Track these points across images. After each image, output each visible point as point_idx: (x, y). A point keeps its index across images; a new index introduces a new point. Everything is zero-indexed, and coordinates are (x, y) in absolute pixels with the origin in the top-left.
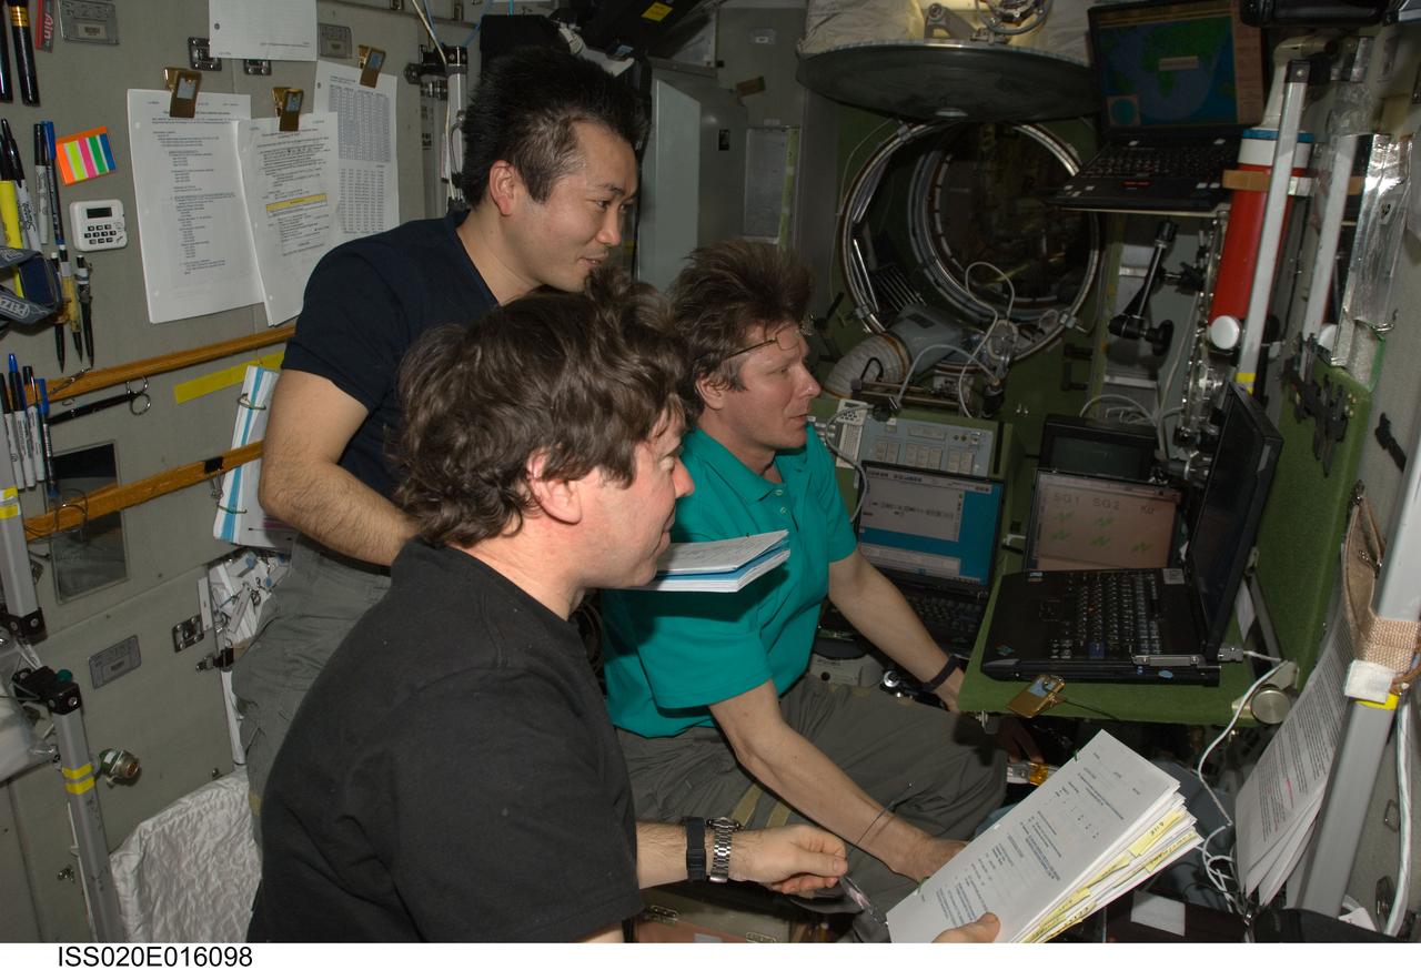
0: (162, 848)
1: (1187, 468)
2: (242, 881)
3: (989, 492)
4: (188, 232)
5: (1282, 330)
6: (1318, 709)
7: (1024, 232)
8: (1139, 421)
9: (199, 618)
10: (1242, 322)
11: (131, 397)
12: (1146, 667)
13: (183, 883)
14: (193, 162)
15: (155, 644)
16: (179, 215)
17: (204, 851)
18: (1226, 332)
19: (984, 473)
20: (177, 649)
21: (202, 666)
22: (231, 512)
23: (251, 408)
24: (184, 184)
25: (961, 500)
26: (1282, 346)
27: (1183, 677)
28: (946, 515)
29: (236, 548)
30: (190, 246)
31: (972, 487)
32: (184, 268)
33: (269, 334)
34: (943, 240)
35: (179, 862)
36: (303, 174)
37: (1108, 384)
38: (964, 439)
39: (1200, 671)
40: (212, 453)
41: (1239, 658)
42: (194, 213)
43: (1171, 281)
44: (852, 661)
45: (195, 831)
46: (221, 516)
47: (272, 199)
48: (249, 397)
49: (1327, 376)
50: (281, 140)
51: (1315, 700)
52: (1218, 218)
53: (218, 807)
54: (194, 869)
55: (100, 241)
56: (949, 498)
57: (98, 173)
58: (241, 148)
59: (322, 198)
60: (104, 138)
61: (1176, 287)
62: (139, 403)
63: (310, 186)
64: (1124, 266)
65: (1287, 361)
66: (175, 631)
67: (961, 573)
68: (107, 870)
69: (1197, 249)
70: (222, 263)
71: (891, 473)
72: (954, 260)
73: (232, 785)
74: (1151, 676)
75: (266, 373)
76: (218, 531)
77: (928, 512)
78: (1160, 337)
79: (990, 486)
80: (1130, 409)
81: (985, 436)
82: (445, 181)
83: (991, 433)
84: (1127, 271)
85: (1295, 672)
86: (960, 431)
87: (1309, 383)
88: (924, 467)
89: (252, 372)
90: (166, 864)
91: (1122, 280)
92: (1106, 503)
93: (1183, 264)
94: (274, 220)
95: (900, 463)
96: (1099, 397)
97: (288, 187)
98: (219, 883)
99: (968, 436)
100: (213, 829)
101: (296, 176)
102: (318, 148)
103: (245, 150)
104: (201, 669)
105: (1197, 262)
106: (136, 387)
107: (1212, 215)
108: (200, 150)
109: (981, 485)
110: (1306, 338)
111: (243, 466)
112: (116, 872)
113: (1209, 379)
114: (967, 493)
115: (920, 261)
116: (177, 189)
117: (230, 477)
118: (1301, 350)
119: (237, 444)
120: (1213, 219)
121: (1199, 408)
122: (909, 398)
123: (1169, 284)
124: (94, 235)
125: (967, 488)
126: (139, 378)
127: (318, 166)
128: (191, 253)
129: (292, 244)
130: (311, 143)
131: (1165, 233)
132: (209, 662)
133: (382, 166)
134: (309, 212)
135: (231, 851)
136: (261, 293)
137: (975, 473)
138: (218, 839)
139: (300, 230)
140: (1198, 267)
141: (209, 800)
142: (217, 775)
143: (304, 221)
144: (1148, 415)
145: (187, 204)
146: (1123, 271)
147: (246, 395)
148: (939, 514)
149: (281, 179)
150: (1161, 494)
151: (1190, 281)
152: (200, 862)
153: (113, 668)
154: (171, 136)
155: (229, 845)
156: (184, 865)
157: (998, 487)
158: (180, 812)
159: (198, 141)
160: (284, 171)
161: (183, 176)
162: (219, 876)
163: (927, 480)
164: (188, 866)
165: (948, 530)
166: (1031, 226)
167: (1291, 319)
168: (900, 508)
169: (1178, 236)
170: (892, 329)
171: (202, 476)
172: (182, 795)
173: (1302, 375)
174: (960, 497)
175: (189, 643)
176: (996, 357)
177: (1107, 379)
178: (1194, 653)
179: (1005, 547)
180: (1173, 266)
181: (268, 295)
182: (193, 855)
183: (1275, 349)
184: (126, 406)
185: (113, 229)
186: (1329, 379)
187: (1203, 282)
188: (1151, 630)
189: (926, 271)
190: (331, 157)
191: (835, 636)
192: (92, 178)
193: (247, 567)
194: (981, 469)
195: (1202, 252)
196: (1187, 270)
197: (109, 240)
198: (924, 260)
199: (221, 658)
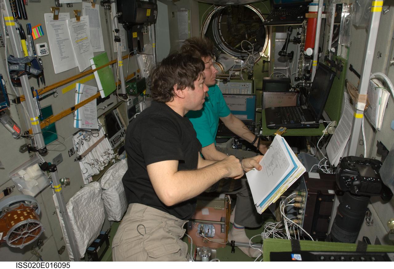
0: (75, 205)
1: (304, 84)
2: (92, 212)
3: (253, 98)
4: (60, 50)
5: (322, 50)
6: (342, 127)
7: (241, 33)
8: (284, 77)
9: (73, 148)
10: (313, 49)
11: (54, 93)
12: (304, 125)
13: (80, 213)
14: (60, 31)
15: (65, 155)
16: (58, 45)
17: (83, 205)
18: (309, 52)
19: (250, 94)
20: (70, 156)
21: (75, 160)
22: (78, 120)
23: (79, 93)
24: (58, 37)
25: (246, 101)
26: (322, 54)
27: (312, 126)
28: (243, 105)
29: (80, 129)
30: (61, 53)
31: (248, 97)
32: (61, 59)
33: (80, 74)
34: (222, 37)
35: (79, 208)
36: (82, 32)
37: (275, 69)
38: (244, 86)
39: (315, 125)
40: (72, 106)
41: (322, 123)
42: (61, 45)
43: (291, 41)
44: (224, 143)
45: (81, 200)
46: (75, 121)
47: (76, 40)
48: (78, 91)
49: (336, 58)
50: (77, 24)
51: (341, 126)
52: (303, 25)
53: (85, 194)
54: (82, 210)
55: (44, 53)
56: (243, 100)
57: (40, 36)
58: (69, 27)
59: (87, 38)
60: (41, 26)
61: (293, 43)
62: (56, 94)
63: (84, 35)
64: (277, 39)
65: (325, 57)
66: (69, 152)
67: (248, 119)
68: (66, 210)
69: (297, 33)
70: (68, 57)
71: (228, 96)
72: (225, 42)
73: (87, 188)
74: (305, 127)
75: (81, 85)
76: (75, 126)
77: (238, 105)
78: (291, 55)
79: (252, 96)
80: (282, 75)
81: (250, 84)
82: (114, 31)
83: (251, 83)
84: (277, 40)
85: (336, 123)
86: (243, 84)
87: (332, 60)
88: (236, 93)
89: (77, 85)
90: (76, 209)
91: (276, 43)
92: (280, 97)
93: (294, 37)
94: (77, 45)
95: (230, 93)
96: (273, 73)
97: (79, 36)
98: (88, 213)
99: (245, 85)
100: (85, 199)
101: (81, 33)
102: (85, 25)
103: (70, 27)
104: (75, 161)
105: (297, 36)
106: (54, 90)
107: (302, 24)
108: (61, 28)
109: (250, 96)
110: (329, 51)
111: (79, 109)
112: (68, 211)
113: (305, 64)
114: (247, 99)
115: (217, 43)
116: (57, 39)
117: (76, 112)
118: (329, 54)
119: (76, 103)
120: (302, 25)
121: (303, 71)
122: (232, 78)
123: (291, 42)
124: (42, 52)
125: (247, 97)
126: (55, 88)
127: (85, 30)
128: (62, 55)
129: (82, 51)
130: (83, 24)
131: (290, 30)
132: (77, 159)
133: (98, 29)
134: (85, 42)
135: (89, 205)
136: (77, 64)
137: (248, 94)
138: (86, 202)
139: (83, 47)
140: (297, 38)
141: (83, 192)
142: (81, 188)
143: (84, 45)
144: (286, 76)
145: (60, 42)
146: (276, 40)
147: (77, 91)
148: (241, 105)
149: (78, 34)
150: (293, 94)
151: (297, 41)
152: (83, 208)
153: (58, 162)
154: (54, 25)
155: (88, 203)
156: (80, 209)
157: (255, 96)
158: (78, 196)
159: (59, 26)
160: (79, 32)
161: (58, 35)
162: (87, 211)
163: (237, 96)
164: (81, 209)
165: (243, 108)
166: (242, 31)
167: (324, 47)
168: (231, 104)
169: (293, 30)
170: (218, 61)
171: (71, 112)
172: (77, 192)
173: (330, 59)
174: (246, 100)
175: (72, 155)
176: (250, 65)
177: (275, 68)
178: (314, 121)
179: (257, 112)
180: (292, 38)
181: (79, 64)
182: (81, 206)
183: (320, 54)
184: (52, 96)
185: (46, 50)
186: (337, 59)
187: (301, 41)
188: (303, 117)
189: (219, 46)
190: (87, 27)
191: (220, 137)
192: (39, 37)
193: (79, 135)
194: (250, 92)
195: (298, 34)
196: (295, 38)
197: (45, 53)
198: (218, 43)
199: (79, 158)
